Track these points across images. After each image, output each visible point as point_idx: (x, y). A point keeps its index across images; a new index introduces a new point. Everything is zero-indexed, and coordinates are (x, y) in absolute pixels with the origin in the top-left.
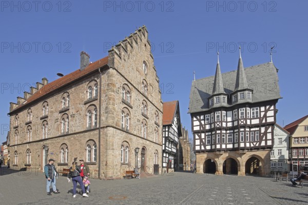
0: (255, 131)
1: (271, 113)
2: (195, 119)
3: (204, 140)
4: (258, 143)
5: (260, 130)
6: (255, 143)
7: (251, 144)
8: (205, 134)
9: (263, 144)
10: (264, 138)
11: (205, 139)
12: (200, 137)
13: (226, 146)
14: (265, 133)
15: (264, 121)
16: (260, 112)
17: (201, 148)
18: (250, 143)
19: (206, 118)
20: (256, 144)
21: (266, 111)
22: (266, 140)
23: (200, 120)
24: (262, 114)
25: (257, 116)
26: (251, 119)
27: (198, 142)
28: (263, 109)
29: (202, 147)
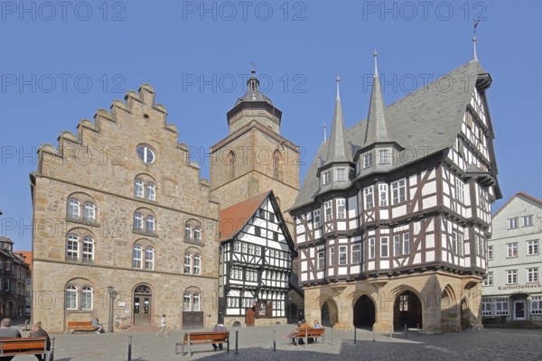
0: (401, 233)
1: (430, 188)
2: (298, 221)
3: (313, 261)
4: (407, 260)
5: (411, 229)
6: (401, 260)
7: (395, 262)
8: (316, 249)
9: (417, 260)
10: (419, 248)
11: (315, 258)
12: (308, 254)
13: (349, 270)
14: (423, 234)
15: (416, 209)
16: (409, 188)
17: (309, 276)
18: (391, 260)
19: (315, 217)
20: (404, 261)
21: (420, 185)
22: (424, 251)
23: (305, 223)
24: (413, 192)
25: (402, 198)
26: (390, 208)
27: (304, 266)
28: (413, 180)
29: (311, 274)
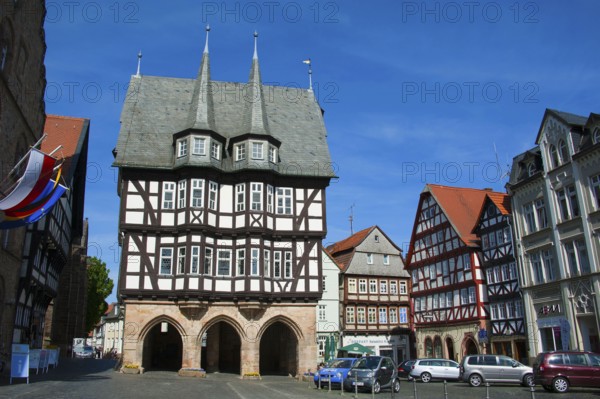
0: (283, 250)
1: (315, 209)
3: (152, 259)
4: (290, 284)
5: (294, 249)
6: (283, 284)
7: (275, 284)
8: (158, 241)
9: (301, 287)
10: (303, 273)
11: (156, 255)
12: (142, 246)
13: (213, 285)
14: (305, 259)
15: (302, 228)
16: (295, 201)
17: (142, 282)
18: (272, 280)
19: (164, 191)
20: (286, 285)
21: (308, 202)
22: (307, 278)
23: (145, 195)
24: (300, 207)
25: (288, 210)
26: (274, 217)
27: (134, 264)
28: (300, 193)
29: (147, 279)
